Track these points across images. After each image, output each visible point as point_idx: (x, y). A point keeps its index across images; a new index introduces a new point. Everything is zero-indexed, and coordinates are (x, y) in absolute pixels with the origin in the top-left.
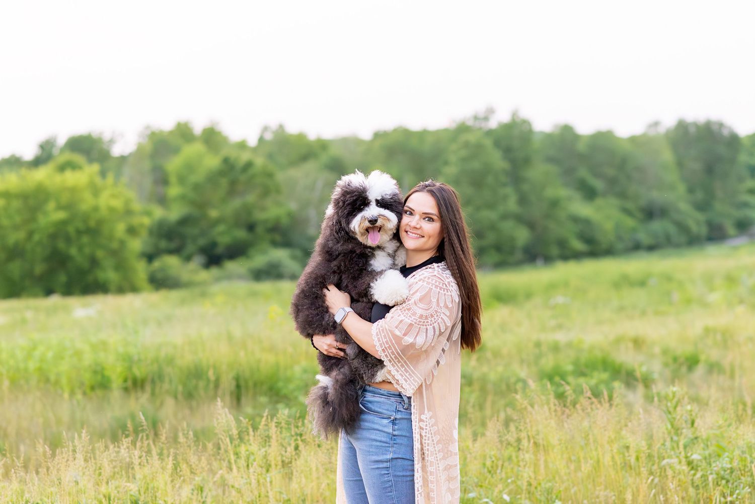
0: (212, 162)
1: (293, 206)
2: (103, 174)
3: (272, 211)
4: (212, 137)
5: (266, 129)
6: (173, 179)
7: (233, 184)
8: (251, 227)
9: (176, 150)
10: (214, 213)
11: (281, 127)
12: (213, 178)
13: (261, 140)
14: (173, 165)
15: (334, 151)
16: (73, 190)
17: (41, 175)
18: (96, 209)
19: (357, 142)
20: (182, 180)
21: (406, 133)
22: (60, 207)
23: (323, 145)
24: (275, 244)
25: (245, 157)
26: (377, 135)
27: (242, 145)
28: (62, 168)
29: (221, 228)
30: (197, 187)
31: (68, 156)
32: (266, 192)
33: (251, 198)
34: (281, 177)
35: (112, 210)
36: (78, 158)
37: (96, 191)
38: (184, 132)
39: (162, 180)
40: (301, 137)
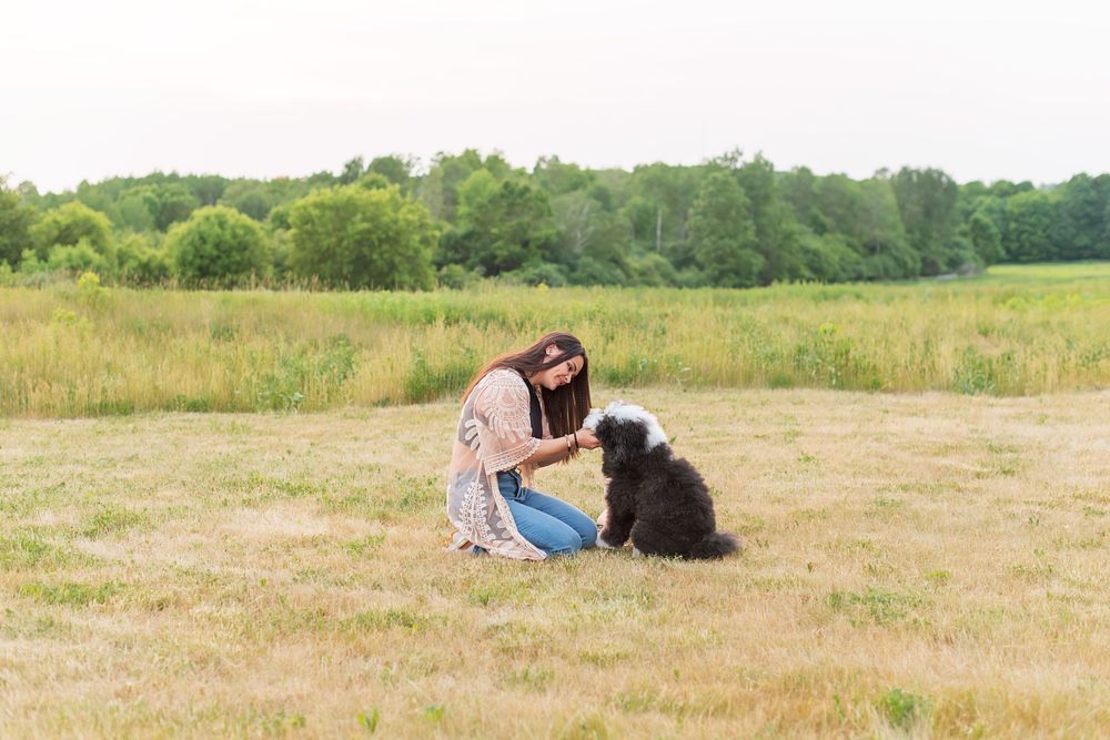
0: (495, 187)
1: (562, 227)
2: (403, 193)
3: (544, 231)
4: (495, 164)
5: (542, 159)
6: (462, 199)
7: (512, 205)
8: (525, 244)
9: (465, 176)
10: (494, 231)
11: (556, 158)
12: (494, 200)
13: (537, 169)
14: (463, 187)
15: (601, 182)
16: (377, 204)
17: (351, 190)
18: (396, 222)
19: (621, 174)
20: (469, 199)
21: (663, 168)
22: (365, 220)
23: (591, 176)
24: (545, 259)
25: (523, 183)
26: (637, 169)
27: (521, 173)
28: (369, 186)
29: (500, 243)
30: (480, 207)
31: (374, 175)
32: (540, 215)
33: (526, 219)
34: (553, 202)
35: (409, 223)
36: (382, 178)
37: (397, 208)
38: (471, 158)
39: (452, 200)
40: (573, 167)
